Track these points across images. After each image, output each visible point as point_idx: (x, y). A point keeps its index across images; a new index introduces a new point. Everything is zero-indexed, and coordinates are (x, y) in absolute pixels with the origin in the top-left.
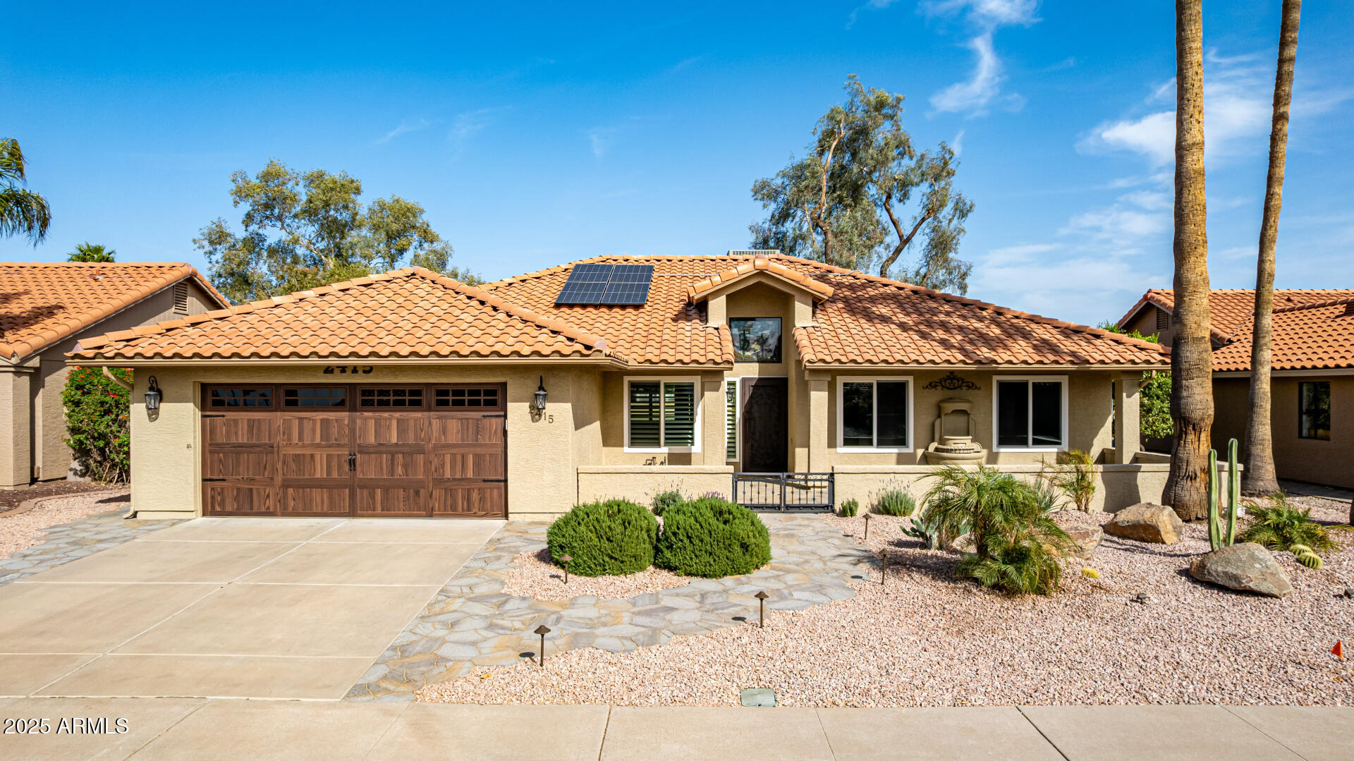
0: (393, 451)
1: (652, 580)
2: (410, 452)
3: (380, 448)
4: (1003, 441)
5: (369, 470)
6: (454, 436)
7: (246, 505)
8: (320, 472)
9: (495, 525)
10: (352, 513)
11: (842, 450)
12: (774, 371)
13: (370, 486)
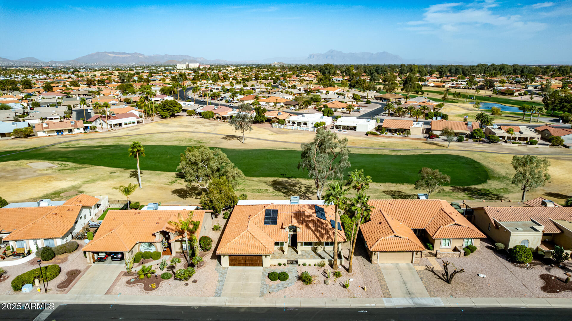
0: (250, 260)
1: (278, 281)
2: (252, 260)
3: (249, 260)
4: (326, 245)
5: (247, 262)
6: (256, 259)
7: (234, 265)
8: (242, 262)
9: (261, 267)
10: (246, 266)
11: (304, 246)
12: (295, 233)
13: (248, 264)
